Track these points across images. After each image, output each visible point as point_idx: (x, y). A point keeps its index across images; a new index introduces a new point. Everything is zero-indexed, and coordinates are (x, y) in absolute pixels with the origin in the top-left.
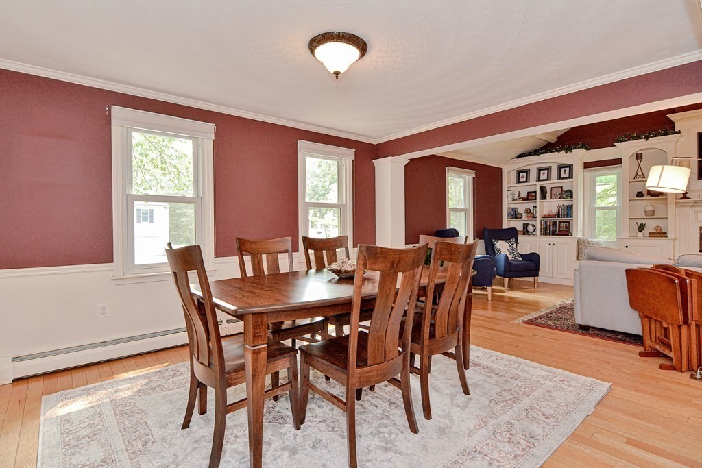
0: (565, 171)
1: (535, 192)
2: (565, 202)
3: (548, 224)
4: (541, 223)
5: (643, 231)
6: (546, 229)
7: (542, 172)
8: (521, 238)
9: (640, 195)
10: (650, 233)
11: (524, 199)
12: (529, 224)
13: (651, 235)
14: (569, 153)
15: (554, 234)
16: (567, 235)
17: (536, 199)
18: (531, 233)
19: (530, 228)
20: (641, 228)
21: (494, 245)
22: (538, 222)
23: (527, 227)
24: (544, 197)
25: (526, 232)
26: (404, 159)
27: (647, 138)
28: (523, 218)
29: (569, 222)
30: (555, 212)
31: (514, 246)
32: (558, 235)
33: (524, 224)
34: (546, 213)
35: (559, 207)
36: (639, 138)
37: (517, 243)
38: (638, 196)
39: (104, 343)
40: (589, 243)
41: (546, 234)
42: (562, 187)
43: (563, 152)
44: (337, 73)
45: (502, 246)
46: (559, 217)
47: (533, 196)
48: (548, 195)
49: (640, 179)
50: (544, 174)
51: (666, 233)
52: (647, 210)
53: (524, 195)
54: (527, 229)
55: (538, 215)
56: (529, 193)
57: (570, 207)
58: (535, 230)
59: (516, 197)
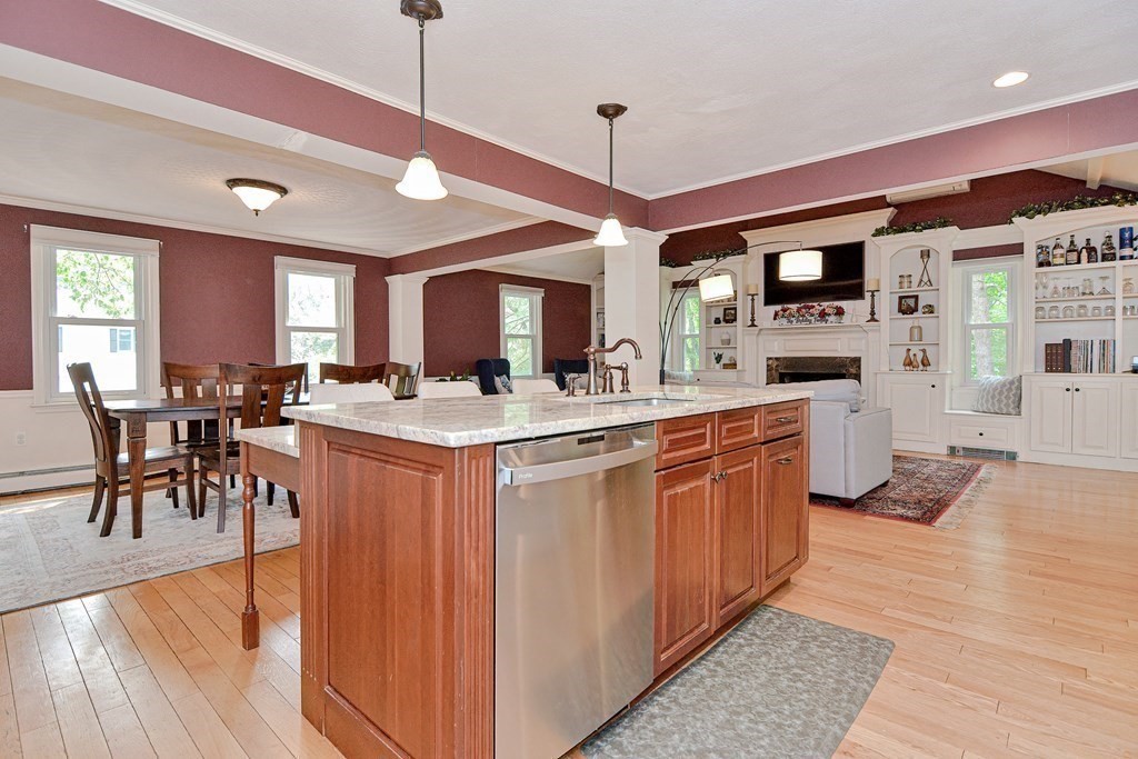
9: (718, 321)
13: (726, 366)
20: (719, 358)
21: (565, 379)
26: (422, 276)
38: (715, 322)
39: (22, 474)
44: (257, 212)
51: (736, 365)
52: (723, 338)
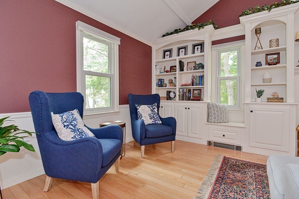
0: (198, 48)
1: (176, 66)
2: (198, 73)
3: (185, 91)
4: (179, 91)
5: (261, 97)
6: (183, 96)
7: (181, 50)
8: (163, 103)
9: (259, 64)
10: (268, 99)
11: (167, 72)
12: (171, 91)
13: (269, 100)
14: (201, 29)
15: (189, 99)
16: (199, 100)
17: (176, 71)
18: (173, 98)
19: (172, 95)
20: (260, 94)
21: (137, 109)
22: (177, 90)
23: (169, 93)
24: (182, 69)
25: (169, 98)
27: (269, 9)
28: (167, 87)
29: (200, 90)
30: (190, 82)
31: (156, 110)
32: (192, 100)
33: (167, 91)
34: (184, 83)
35: (193, 77)
36: (263, 10)
37: (158, 107)
38: (257, 66)
40: (217, 107)
41: (183, 100)
42: (195, 62)
43: (197, 29)
45: (144, 110)
46: (193, 85)
47: (174, 69)
48: (185, 67)
49: (260, 50)
50: (182, 52)
51: (282, 99)
52: (265, 78)
53: (168, 69)
54: (169, 96)
55: (177, 85)
56: (171, 67)
57: (202, 77)
58: (175, 96)
59: (162, 71)
